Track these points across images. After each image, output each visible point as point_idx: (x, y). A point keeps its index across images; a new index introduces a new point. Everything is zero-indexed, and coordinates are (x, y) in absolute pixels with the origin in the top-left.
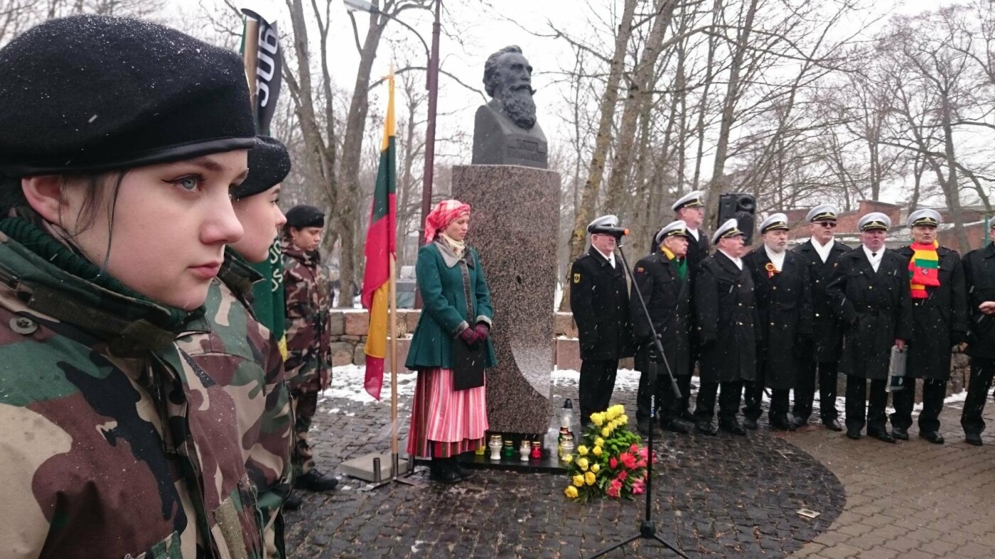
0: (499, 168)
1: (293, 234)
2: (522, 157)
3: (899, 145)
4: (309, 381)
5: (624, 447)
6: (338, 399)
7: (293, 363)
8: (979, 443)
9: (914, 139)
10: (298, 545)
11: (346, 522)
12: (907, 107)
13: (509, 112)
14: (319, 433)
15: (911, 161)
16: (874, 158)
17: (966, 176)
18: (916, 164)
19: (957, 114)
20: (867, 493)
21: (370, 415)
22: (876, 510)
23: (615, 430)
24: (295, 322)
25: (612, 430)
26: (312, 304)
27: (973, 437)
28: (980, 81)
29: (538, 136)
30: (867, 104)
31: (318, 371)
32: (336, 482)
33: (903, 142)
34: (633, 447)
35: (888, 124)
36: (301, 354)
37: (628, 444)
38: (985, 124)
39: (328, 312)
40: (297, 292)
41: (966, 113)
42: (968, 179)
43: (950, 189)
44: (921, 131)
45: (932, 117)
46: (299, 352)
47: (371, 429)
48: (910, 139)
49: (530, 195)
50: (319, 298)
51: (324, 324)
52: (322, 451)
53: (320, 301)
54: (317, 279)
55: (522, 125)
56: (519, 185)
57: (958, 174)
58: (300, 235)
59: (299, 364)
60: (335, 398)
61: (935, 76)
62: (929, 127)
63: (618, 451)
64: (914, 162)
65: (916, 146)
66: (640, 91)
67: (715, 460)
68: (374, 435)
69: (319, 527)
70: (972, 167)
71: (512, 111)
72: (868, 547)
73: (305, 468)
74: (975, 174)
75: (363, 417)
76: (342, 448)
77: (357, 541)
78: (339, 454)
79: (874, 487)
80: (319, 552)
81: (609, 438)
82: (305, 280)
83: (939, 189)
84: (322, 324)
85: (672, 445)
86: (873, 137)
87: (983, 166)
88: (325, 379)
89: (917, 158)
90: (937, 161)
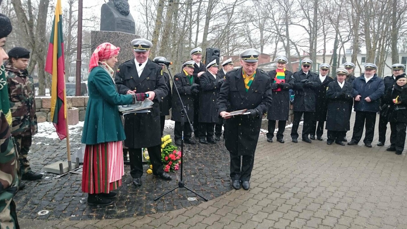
0: (113, 33)
1: (13, 61)
2: (124, 28)
3: (270, 31)
4: (25, 131)
5: (170, 151)
6: (40, 138)
7: (16, 123)
8: (297, 142)
9: (276, 29)
10: (24, 205)
11: (48, 193)
12: (273, 17)
13: (117, 7)
14: (32, 154)
15: (274, 38)
16: (262, 36)
17: (292, 44)
18: (276, 39)
19: (290, 20)
20: (260, 163)
21: (57, 144)
22: (264, 169)
23: (167, 145)
24: (16, 103)
25: (166, 145)
26: (25, 95)
27: (295, 140)
28: (298, 9)
29: (130, 19)
30: (260, 15)
31: (30, 126)
32: (42, 175)
33: (272, 30)
34: (174, 151)
35: (267, 24)
36: (20, 118)
37: (172, 151)
38: (299, 25)
39: (33, 99)
40: (16, 89)
43: (287, 49)
44: (278, 26)
45: (282, 21)
46: (19, 117)
47: (57, 150)
48: (274, 29)
49: (127, 45)
50: (28, 92)
51: (32, 104)
52: (34, 162)
53: (29, 94)
54: (26, 83)
55: (123, 13)
56: (123, 41)
57: (290, 44)
58: (17, 62)
59: (19, 123)
60: (39, 138)
61: (283, 5)
62: (281, 25)
63: (168, 153)
65: (276, 32)
66: (173, 3)
67: (206, 154)
68: (59, 153)
69: (34, 196)
70: (295, 41)
71: (119, 7)
72: (262, 182)
73: (26, 170)
74: (295, 44)
75: (53, 145)
76: (44, 160)
77: (54, 201)
78: (42, 163)
80: (35, 207)
81: (164, 148)
82: (20, 83)
83: (284, 49)
84: (30, 104)
85: (189, 149)
86: (261, 28)
87: (298, 41)
88: (34, 130)
89: (277, 36)
90: (283, 38)
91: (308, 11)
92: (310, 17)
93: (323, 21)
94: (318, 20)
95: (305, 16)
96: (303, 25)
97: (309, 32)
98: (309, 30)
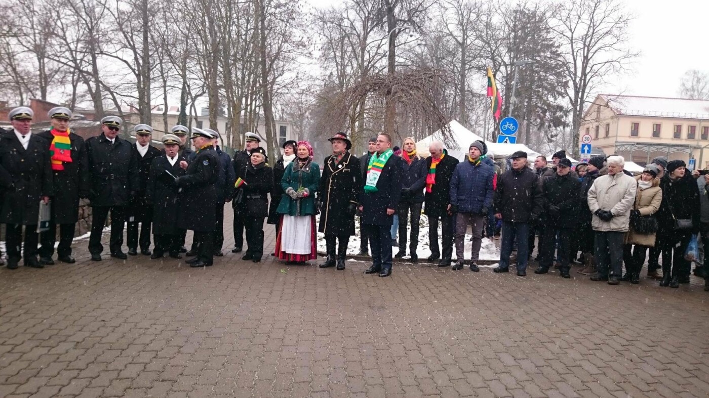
3: (59, 61)
8: (100, 259)
9: (71, 58)
12: (65, 35)
15: (68, 74)
16: (42, 68)
17: (106, 90)
18: (73, 77)
19: (99, 46)
27: (96, 257)
28: (113, 28)
30: (35, 26)
33: (63, 60)
35: (51, 45)
38: (117, 57)
41: (105, 48)
42: (107, 92)
43: (97, 98)
44: (76, 54)
45: (82, 46)
48: (68, 58)
57: (101, 89)
61: (84, 17)
62: (81, 52)
64: (71, 75)
65: (73, 65)
70: (110, 85)
74: (112, 90)
79: (22, 298)
83: (89, 97)
86: (40, 52)
87: (116, 85)
89: (73, 73)
90: (87, 77)
91: (132, 36)
92: (136, 47)
93: (159, 57)
94: (150, 53)
95: (127, 44)
96: (124, 59)
97: (137, 72)
98: (136, 68)
